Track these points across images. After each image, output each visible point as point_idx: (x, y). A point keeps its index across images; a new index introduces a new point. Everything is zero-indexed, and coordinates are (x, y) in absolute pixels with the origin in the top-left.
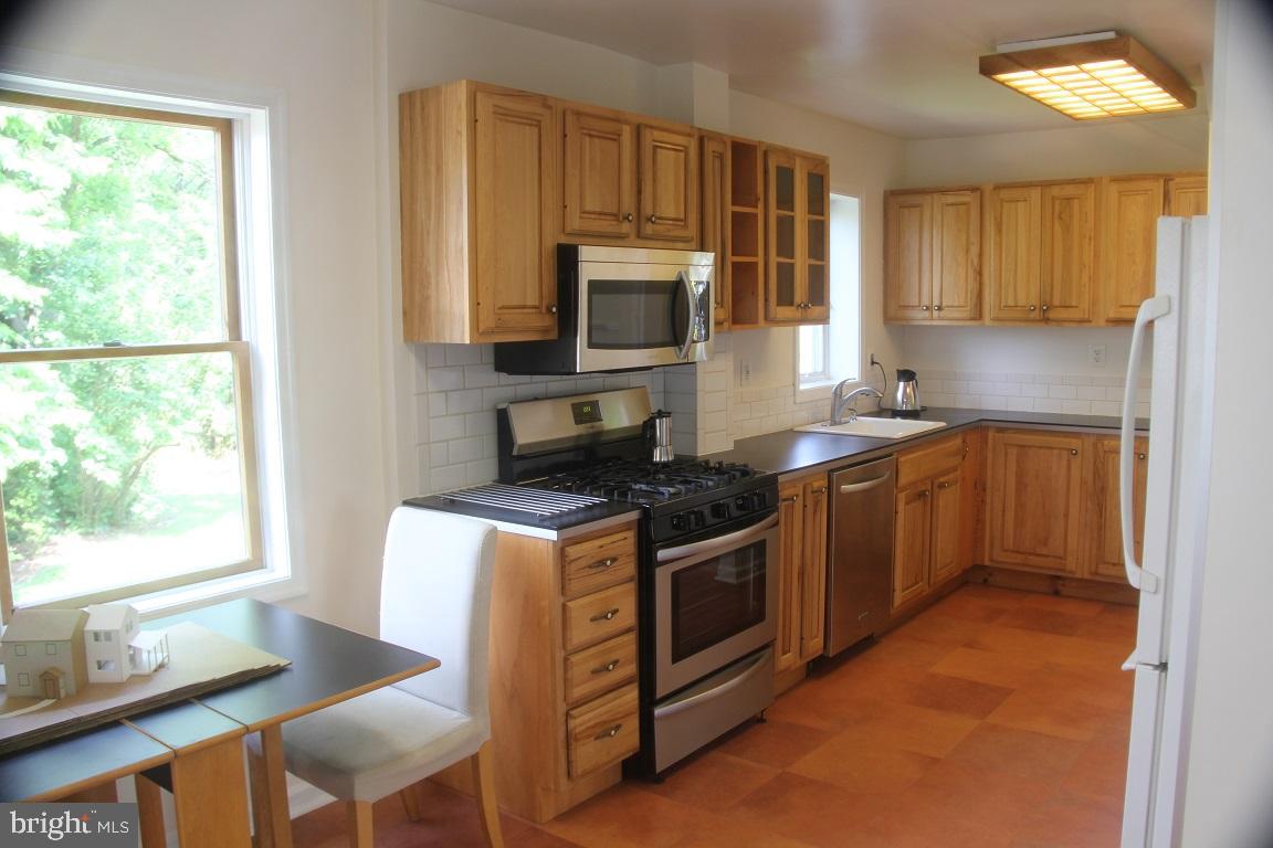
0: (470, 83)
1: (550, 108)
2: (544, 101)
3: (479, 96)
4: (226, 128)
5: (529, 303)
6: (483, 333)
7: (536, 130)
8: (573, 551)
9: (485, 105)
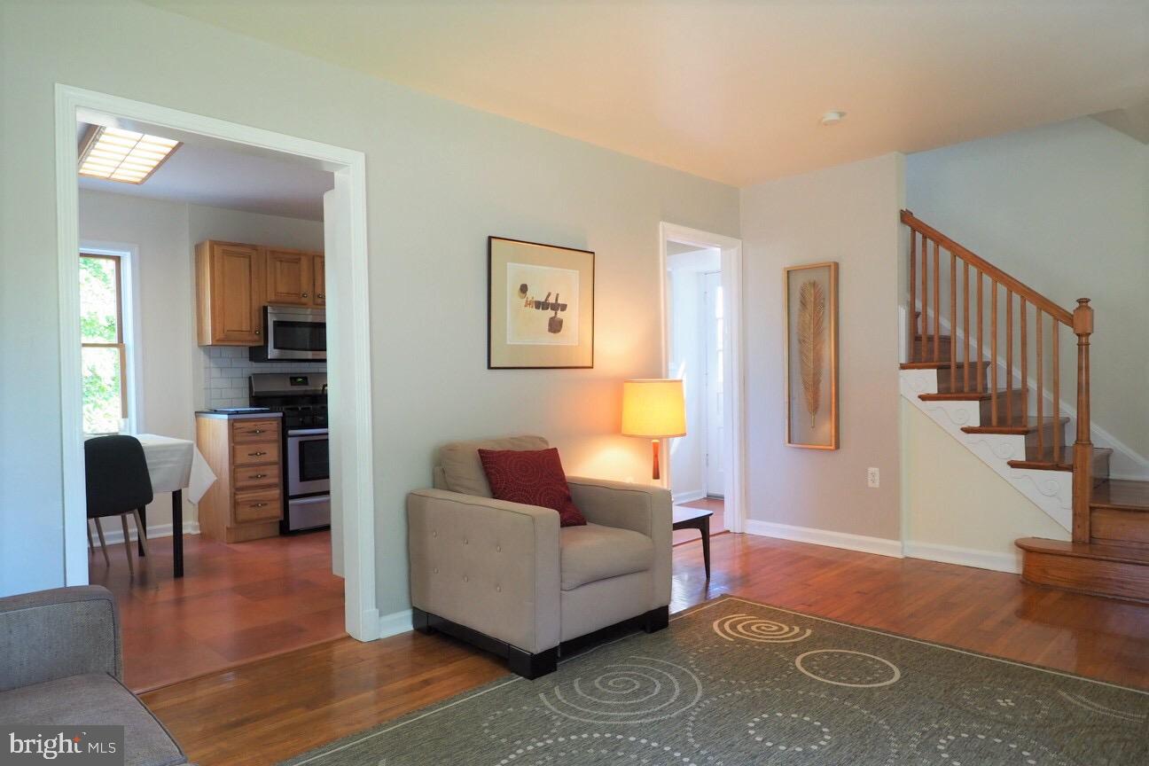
0: (211, 241)
1: (257, 250)
2: (254, 248)
3: (215, 247)
4: (118, 259)
5: (244, 329)
6: (218, 341)
7: (248, 260)
8: (238, 425)
9: (218, 250)
